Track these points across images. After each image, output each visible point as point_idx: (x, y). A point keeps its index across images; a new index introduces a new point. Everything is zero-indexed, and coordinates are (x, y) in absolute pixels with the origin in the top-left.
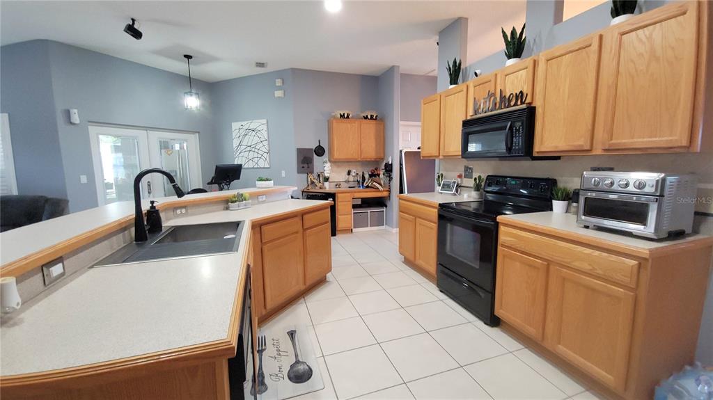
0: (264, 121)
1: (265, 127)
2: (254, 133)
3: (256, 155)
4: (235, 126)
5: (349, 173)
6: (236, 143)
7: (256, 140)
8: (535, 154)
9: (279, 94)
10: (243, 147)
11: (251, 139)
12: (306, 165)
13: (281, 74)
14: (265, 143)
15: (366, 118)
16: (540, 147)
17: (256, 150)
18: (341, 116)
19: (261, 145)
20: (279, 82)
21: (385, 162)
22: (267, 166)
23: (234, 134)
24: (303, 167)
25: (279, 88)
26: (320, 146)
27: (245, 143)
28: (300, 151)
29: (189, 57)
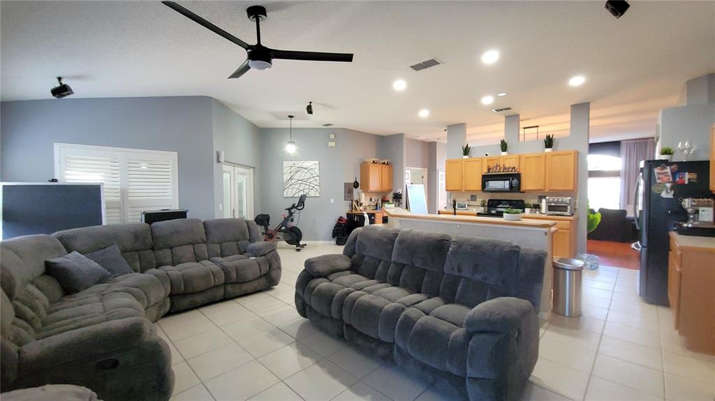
0: (317, 162)
1: (317, 167)
2: (306, 171)
3: (307, 187)
4: (287, 164)
5: (371, 199)
6: (286, 177)
7: (308, 175)
8: (521, 190)
9: (332, 144)
10: (293, 181)
11: (302, 175)
12: (349, 195)
14: (317, 178)
15: (384, 163)
16: (523, 188)
17: (308, 184)
18: (373, 162)
19: (313, 179)
20: (332, 136)
21: (392, 192)
22: (318, 195)
23: (285, 170)
24: (347, 197)
25: (332, 140)
26: (356, 181)
27: (296, 177)
28: (346, 185)
29: (291, 117)
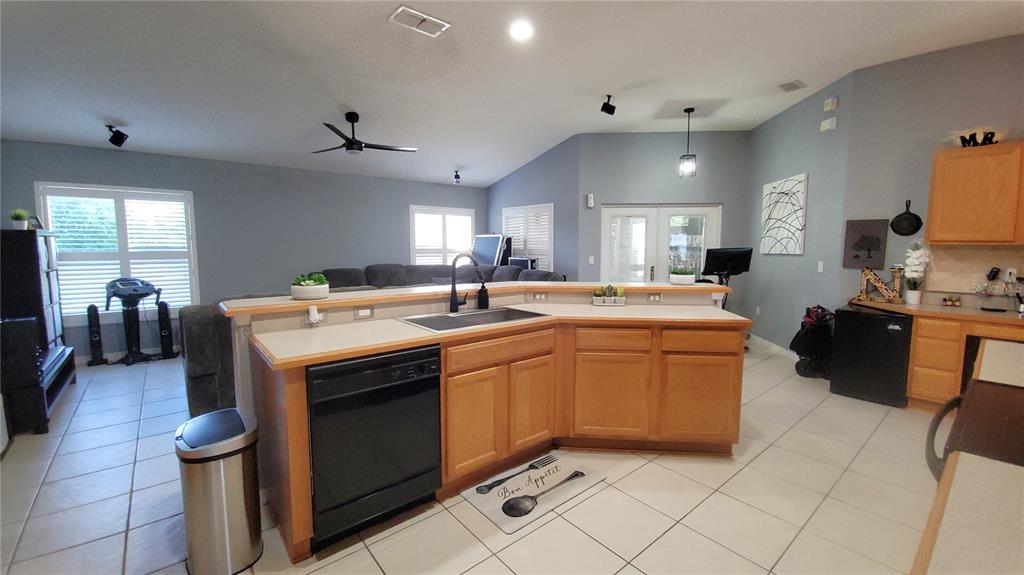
0: (802, 177)
1: (801, 187)
2: (787, 198)
3: (786, 233)
4: (767, 188)
6: (765, 215)
7: (789, 208)
9: (827, 125)
10: (771, 222)
11: (782, 210)
12: (863, 254)
13: (834, 90)
14: (800, 213)
17: (787, 226)
18: (963, 139)
19: (794, 217)
20: (829, 105)
22: (798, 252)
23: (764, 203)
24: (857, 256)
25: (828, 115)
26: (908, 212)
27: (775, 215)
28: (853, 226)
29: (689, 111)
